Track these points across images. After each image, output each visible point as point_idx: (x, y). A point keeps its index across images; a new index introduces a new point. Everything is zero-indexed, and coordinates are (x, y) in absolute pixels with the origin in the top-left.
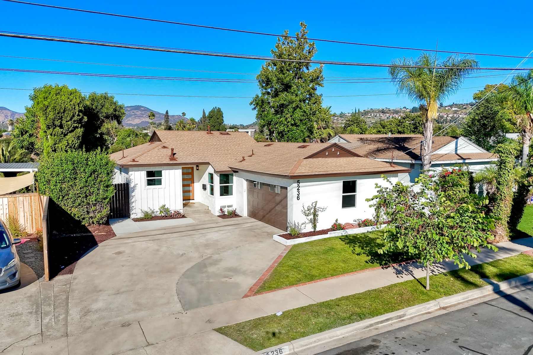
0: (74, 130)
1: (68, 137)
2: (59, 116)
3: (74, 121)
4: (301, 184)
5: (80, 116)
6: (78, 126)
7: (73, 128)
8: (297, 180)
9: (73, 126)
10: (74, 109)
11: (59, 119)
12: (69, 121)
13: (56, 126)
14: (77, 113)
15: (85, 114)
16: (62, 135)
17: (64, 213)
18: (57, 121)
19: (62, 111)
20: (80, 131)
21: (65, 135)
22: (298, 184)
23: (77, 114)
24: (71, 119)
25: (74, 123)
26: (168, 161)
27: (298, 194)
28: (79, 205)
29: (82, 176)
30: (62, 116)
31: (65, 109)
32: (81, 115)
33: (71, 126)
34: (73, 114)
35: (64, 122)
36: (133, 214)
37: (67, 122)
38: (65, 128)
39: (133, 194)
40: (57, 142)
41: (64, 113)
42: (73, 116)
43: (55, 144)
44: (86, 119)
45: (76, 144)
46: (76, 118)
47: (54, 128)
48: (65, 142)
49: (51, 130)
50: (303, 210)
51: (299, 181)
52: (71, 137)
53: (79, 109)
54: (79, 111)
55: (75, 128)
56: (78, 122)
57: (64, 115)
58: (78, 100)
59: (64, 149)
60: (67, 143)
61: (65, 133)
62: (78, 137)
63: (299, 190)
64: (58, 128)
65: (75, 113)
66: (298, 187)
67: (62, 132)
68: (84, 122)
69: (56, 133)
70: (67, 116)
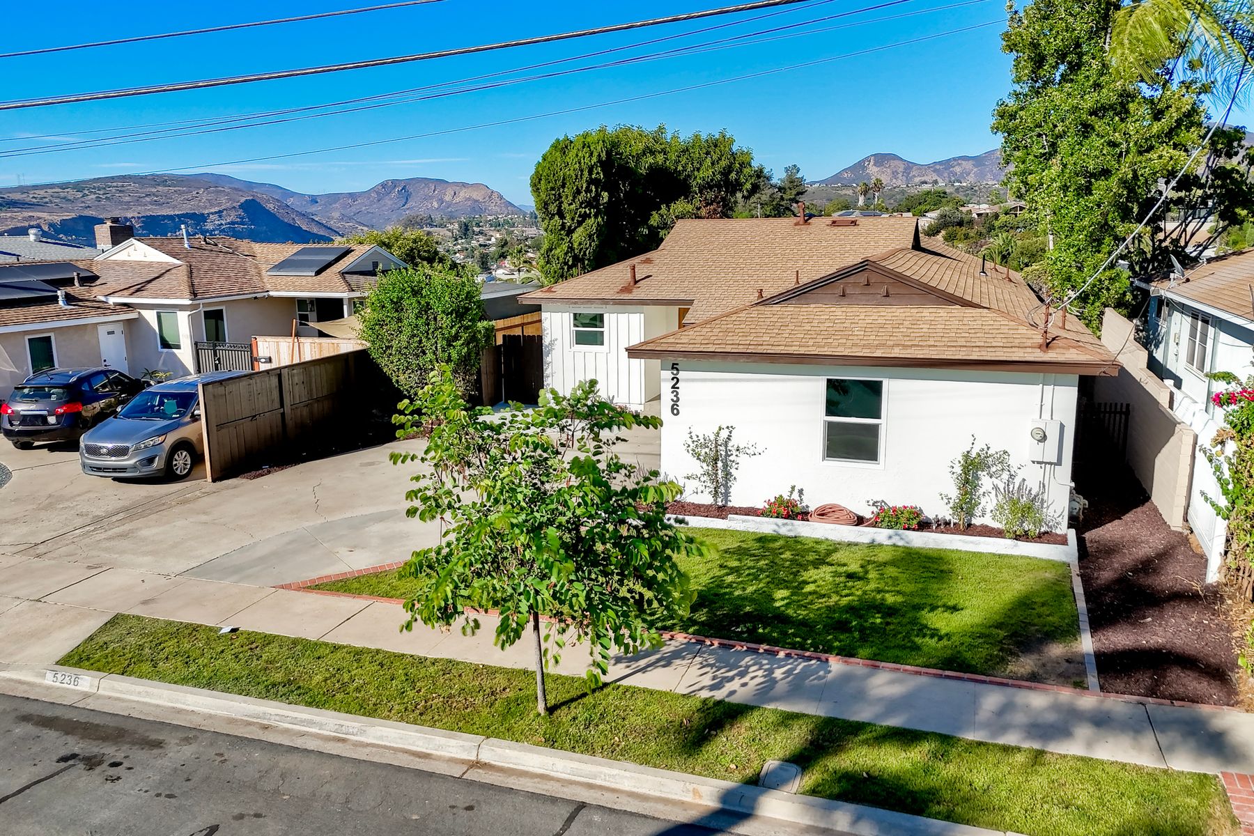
0: (583, 221)
1: (575, 236)
2: (555, 195)
3: (581, 203)
4: (682, 375)
6: (590, 213)
7: (580, 216)
8: (671, 360)
9: (579, 213)
10: (582, 178)
11: (555, 201)
12: (571, 204)
13: (553, 215)
14: (586, 186)
16: (562, 232)
18: (553, 204)
19: (559, 183)
20: (592, 223)
21: (570, 232)
22: (675, 372)
24: (574, 200)
25: (581, 207)
27: (675, 399)
30: (560, 194)
31: (564, 179)
32: (594, 190)
33: (576, 213)
34: (577, 188)
35: (565, 205)
37: (569, 204)
38: (568, 217)
39: (549, 359)
40: (554, 246)
41: (563, 187)
42: (578, 192)
43: (551, 250)
44: (605, 197)
45: (587, 249)
46: (582, 197)
48: (565, 247)
50: (690, 442)
51: (677, 364)
52: (580, 234)
53: (591, 178)
54: (591, 182)
55: (585, 217)
56: (589, 204)
57: (563, 192)
58: (594, 159)
59: (561, 260)
60: (569, 247)
61: (570, 226)
62: (590, 236)
63: (678, 388)
64: (557, 217)
65: (582, 187)
66: (675, 380)
67: (563, 225)
68: (602, 204)
69: (554, 227)
70: (568, 192)
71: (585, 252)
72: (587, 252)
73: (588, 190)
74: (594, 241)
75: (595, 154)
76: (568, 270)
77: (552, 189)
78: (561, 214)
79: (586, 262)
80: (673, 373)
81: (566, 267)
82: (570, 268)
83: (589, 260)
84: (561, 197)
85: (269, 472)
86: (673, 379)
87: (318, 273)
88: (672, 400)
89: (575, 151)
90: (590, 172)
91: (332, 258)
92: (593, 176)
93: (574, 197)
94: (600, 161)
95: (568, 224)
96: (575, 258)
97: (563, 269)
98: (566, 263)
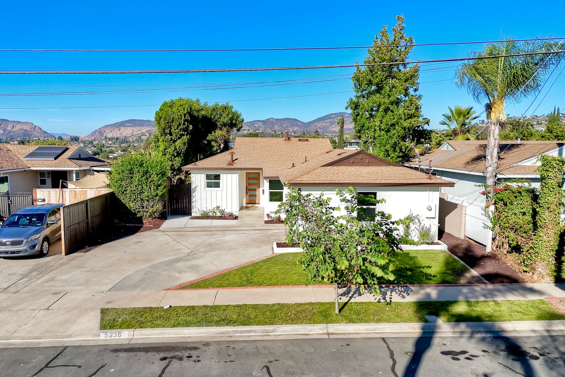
0: (181, 137)
1: (176, 143)
2: (168, 125)
3: (181, 129)
5: (185, 124)
6: (184, 134)
7: (180, 135)
10: (181, 119)
11: (168, 128)
12: (176, 130)
13: (167, 134)
14: (183, 122)
15: (190, 122)
16: (171, 142)
19: (171, 121)
20: (185, 138)
21: (174, 142)
25: (180, 131)
26: (225, 166)
28: (135, 200)
31: (173, 119)
32: (187, 124)
33: (178, 134)
34: (179, 123)
35: (172, 130)
36: (193, 212)
37: (175, 130)
38: (174, 135)
39: (194, 194)
41: (172, 122)
42: (180, 125)
43: (166, 149)
44: (191, 127)
45: (182, 149)
46: (181, 127)
47: (165, 136)
48: (173, 148)
49: (163, 137)
52: (178, 143)
53: (185, 119)
54: (185, 121)
55: (182, 135)
56: (184, 130)
57: (172, 124)
58: (186, 111)
59: (171, 153)
60: (175, 148)
61: (174, 139)
62: (184, 144)
64: (168, 135)
65: (181, 123)
67: (171, 139)
68: (190, 130)
69: (167, 140)
70: (175, 125)
71: (181, 151)
72: (183, 150)
73: (184, 124)
74: (185, 146)
75: (186, 109)
76: (174, 158)
77: (168, 123)
78: (171, 134)
79: (182, 155)
81: (173, 157)
82: (175, 157)
83: (183, 154)
84: (171, 127)
85: (91, 249)
87: (56, 159)
89: (177, 108)
90: (185, 117)
91: (60, 152)
92: (186, 118)
93: (178, 127)
94: (188, 112)
95: (174, 138)
96: (177, 152)
97: (172, 157)
98: (173, 155)
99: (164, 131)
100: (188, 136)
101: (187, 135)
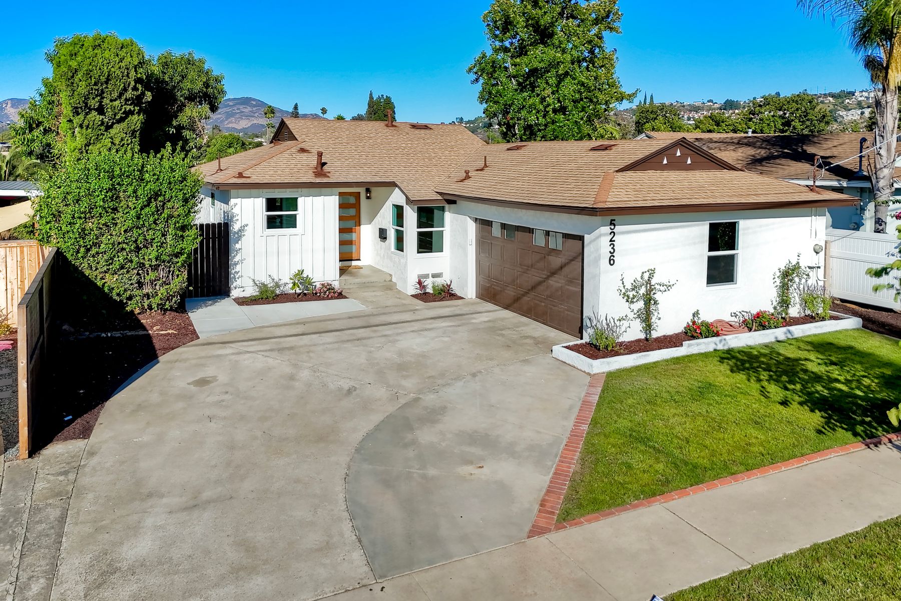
0: (126, 118)
1: (113, 132)
2: (97, 90)
3: (126, 100)
4: (618, 229)
5: (138, 89)
6: (134, 110)
7: (123, 113)
8: (609, 218)
9: (123, 110)
10: (128, 76)
11: (97, 96)
12: (116, 100)
13: (90, 110)
14: (133, 83)
15: (147, 87)
17: (89, 283)
18: (94, 99)
20: (136, 120)
21: (108, 127)
22: (612, 227)
23: (131, 86)
24: (120, 97)
25: (126, 104)
26: (310, 178)
27: (612, 251)
28: (122, 267)
29: (130, 204)
30: (102, 90)
32: (140, 88)
33: (121, 110)
34: (124, 86)
35: (106, 101)
36: (235, 288)
37: (111, 101)
38: (110, 113)
39: (238, 246)
40: (92, 142)
41: (106, 83)
44: (149, 96)
46: (129, 94)
47: (87, 114)
49: (81, 116)
50: (622, 288)
51: (614, 220)
52: (119, 131)
53: (136, 77)
54: (137, 81)
55: (128, 114)
56: (134, 102)
57: (107, 87)
60: (111, 143)
61: (108, 123)
62: (133, 133)
63: (614, 241)
64: (95, 113)
65: (129, 84)
66: (613, 234)
67: (102, 122)
68: (145, 103)
69: (91, 123)
70: (113, 90)
73: (135, 89)
77: (95, 84)
80: (610, 228)
84: (104, 93)
86: (610, 234)
88: (610, 252)
90: (136, 72)
92: (138, 76)
93: (120, 94)
95: (107, 120)
99: (86, 104)
100: (141, 117)
101: (139, 113)
